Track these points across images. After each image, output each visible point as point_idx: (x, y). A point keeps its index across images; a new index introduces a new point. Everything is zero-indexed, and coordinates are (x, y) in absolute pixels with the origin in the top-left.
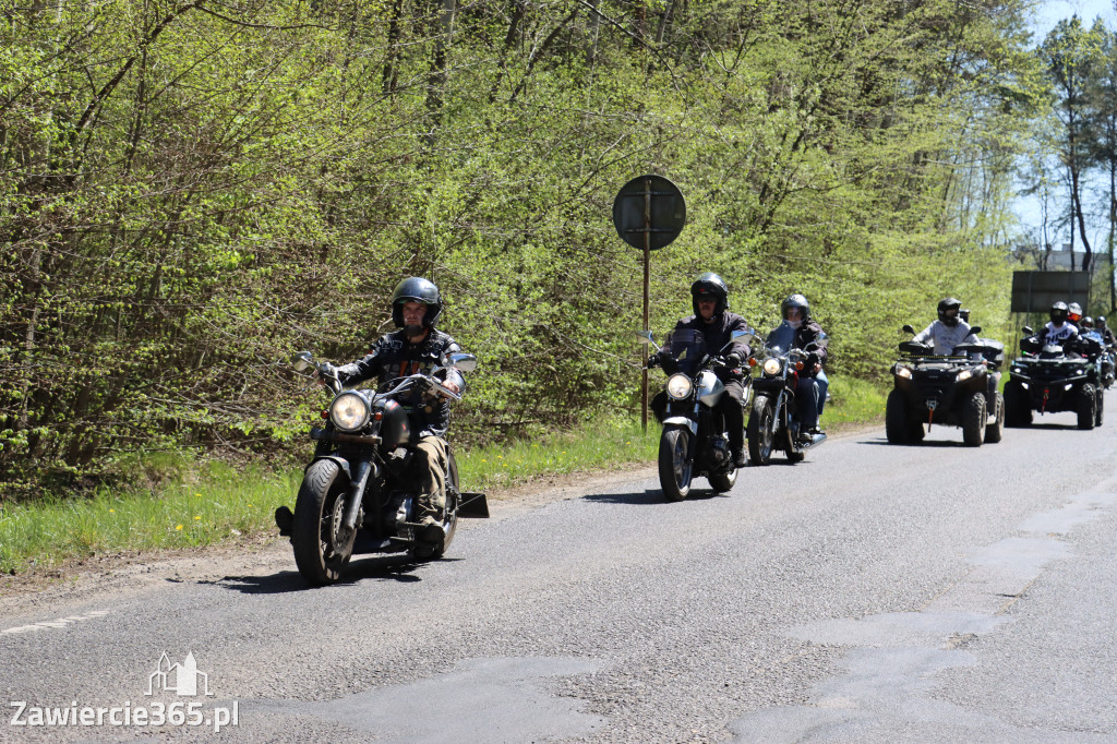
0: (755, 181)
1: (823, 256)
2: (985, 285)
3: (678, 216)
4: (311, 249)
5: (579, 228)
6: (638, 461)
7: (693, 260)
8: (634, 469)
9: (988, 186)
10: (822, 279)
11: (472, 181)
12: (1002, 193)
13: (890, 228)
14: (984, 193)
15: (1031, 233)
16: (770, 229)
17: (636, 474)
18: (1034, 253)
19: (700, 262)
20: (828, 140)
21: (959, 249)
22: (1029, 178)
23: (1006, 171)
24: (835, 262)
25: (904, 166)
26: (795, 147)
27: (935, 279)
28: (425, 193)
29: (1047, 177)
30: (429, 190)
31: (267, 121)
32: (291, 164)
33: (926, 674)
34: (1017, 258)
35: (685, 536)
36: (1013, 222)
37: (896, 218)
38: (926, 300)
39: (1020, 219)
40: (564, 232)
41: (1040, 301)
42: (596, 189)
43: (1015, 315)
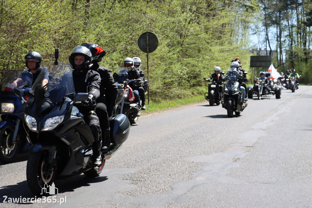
0: (178, 33)
1: (198, 53)
2: (243, 60)
3: (156, 43)
4: (52, 55)
5: (129, 48)
6: (147, 112)
7: (161, 55)
8: (145, 115)
9: (243, 32)
10: (198, 60)
11: (98, 35)
12: (247, 34)
13: (216, 45)
14: (242, 34)
15: (255, 45)
16: (183, 46)
17: (146, 116)
18: (256, 51)
19: (163, 56)
20: (198, 21)
21: (235, 50)
22: (254, 30)
23: (248, 28)
24: (201, 55)
25: (219, 27)
26: (189, 23)
27: (229, 59)
28: (84, 38)
29: (259, 30)
30: (86, 38)
31: (39, 19)
32: (46, 31)
33: (225, 169)
34: (252, 52)
35: (159, 133)
36: (250, 42)
37: (218, 42)
38: (227, 65)
39: (252, 41)
40: (125, 49)
41: (258, 64)
42: (133, 36)
43: (251, 68)
